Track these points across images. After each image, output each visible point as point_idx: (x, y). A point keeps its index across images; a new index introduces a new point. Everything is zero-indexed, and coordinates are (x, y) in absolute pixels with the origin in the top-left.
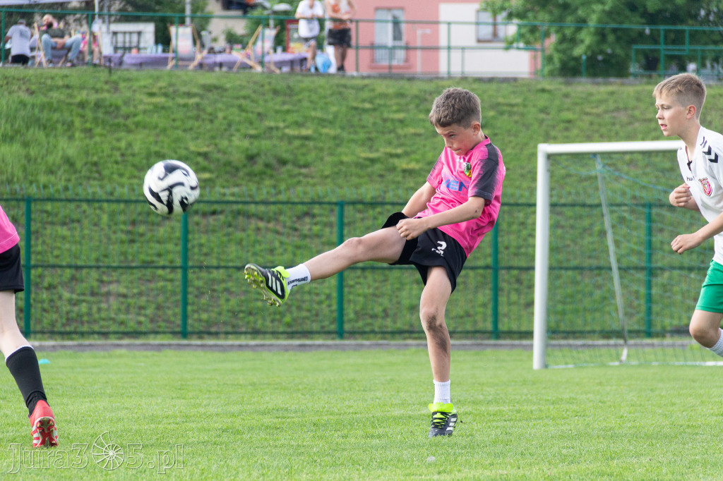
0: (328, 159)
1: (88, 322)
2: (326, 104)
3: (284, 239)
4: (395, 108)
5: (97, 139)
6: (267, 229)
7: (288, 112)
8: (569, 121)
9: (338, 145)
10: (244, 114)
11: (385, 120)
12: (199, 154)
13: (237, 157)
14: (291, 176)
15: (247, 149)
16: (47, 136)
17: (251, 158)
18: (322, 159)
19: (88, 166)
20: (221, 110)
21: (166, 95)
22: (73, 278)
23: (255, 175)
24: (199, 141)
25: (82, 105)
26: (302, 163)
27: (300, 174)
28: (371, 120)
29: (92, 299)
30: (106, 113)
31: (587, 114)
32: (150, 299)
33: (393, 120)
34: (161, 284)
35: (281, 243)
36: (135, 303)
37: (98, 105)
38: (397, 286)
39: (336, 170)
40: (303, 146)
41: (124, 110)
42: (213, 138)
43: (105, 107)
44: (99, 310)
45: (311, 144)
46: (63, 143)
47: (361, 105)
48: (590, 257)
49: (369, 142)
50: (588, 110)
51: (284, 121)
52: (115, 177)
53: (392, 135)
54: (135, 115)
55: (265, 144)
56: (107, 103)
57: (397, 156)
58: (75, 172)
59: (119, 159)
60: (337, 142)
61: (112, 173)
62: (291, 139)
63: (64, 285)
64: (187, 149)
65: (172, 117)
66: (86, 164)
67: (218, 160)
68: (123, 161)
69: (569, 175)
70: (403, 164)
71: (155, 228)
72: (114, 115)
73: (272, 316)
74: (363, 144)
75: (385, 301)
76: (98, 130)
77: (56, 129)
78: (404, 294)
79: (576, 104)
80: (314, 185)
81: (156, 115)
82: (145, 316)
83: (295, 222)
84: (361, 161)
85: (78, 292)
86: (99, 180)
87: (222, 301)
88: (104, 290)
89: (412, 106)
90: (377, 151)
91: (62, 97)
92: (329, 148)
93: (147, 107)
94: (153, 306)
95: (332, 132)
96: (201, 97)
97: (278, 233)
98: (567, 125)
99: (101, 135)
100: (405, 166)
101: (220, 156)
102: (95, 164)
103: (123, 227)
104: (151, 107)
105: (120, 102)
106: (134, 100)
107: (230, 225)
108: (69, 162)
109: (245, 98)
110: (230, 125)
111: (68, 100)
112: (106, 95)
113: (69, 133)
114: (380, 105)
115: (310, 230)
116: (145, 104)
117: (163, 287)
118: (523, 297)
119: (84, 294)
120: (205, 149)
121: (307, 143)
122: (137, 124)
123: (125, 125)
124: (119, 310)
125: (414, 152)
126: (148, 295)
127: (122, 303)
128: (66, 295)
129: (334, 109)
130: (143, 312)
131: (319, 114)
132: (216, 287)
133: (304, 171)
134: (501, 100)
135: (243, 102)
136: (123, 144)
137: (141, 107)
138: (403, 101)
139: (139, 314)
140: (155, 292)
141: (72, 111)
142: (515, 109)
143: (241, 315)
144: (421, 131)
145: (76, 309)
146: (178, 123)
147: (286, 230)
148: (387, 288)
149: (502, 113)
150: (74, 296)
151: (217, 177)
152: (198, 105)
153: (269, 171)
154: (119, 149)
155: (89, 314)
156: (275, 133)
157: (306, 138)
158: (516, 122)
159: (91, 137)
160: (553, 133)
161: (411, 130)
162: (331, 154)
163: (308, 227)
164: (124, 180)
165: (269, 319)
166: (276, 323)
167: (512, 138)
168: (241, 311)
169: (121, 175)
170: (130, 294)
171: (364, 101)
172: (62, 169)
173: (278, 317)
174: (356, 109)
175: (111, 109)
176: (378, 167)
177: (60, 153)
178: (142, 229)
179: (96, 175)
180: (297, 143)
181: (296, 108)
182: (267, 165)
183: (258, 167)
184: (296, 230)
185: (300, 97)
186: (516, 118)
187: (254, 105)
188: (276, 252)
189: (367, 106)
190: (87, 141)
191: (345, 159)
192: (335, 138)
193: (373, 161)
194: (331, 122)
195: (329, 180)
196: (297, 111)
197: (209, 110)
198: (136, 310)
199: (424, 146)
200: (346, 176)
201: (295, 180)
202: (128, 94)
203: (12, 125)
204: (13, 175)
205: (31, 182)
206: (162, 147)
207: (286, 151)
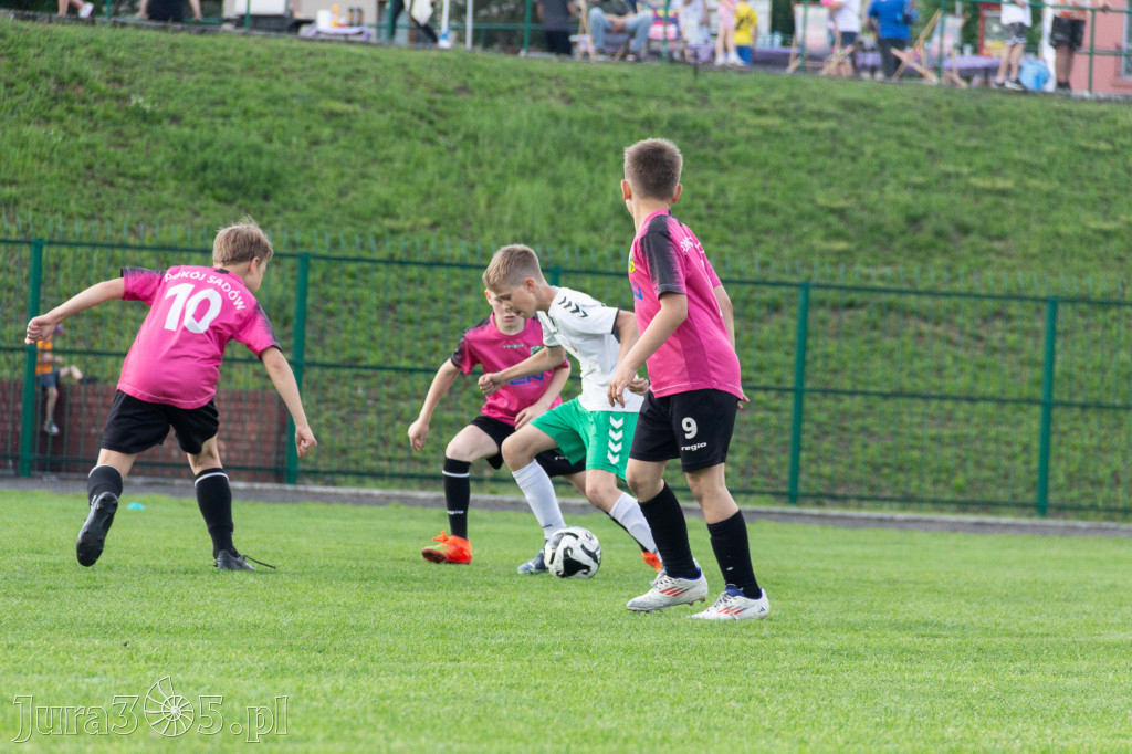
0: (1037, 228)
2: (1038, 140)
3: (960, 352)
6: (935, 336)
7: (976, 149)
9: (1054, 207)
10: (906, 151)
12: (832, 211)
13: (892, 219)
14: (976, 253)
15: (908, 207)
16: (591, 170)
17: (914, 221)
18: (1027, 228)
20: (869, 142)
21: (783, 114)
23: (920, 249)
24: (832, 190)
25: (649, 123)
26: (994, 232)
27: (991, 250)
28: (1109, 170)
30: (686, 138)
32: (743, 437)
34: (760, 415)
35: (956, 359)
37: (674, 125)
39: (1048, 246)
40: (997, 205)
41: (716, 134)
42: (855, 186)
43: (686, 129)
45: (1011, 203)
47: (1094, 145)
49: (1104, 205)
51: (970, 164)
54: (732, 144)
55: (938, 199)
56: (689, 123)
59: (704, 212)
60: (1053, 201)
62: (979, 193)
64: (812, 201)
65: (792, 149)
67: (861, 222)
68: (711, 216)
71: (756, 324)
72: (698, 141)
73: (935, 475)
74: (1094, 207)
75: (1117, 460)
80: (1012, 269)
81: (765, 146)
83: (978, 327)
84: (1089, 233)
87: (856, 447)
90: (1115, 219)
91: (618, 110)
92: (1040, 211)
93: (753, 132)
94: (746, 450)
95: (1045, 186)
96: (839, 118)
97: (950, 342)
101: (864, 215)
104: (758, 133)
105: (709, 123)
106: (732, 119)
107: (874, 327)
109: (908, 124)
110: (883, 166)
111: (627, 115)
112: (688, 110)
114: (1123, 146)
115: (1003, 340)
116: (748, 126)
117: (762, 420)
120: (841, 203)
121: (1004, 201)
122: (735, 159)
123: (716, 159)
126: (739, 433)
129: (1049, 149)
131: (1026, 156)
132: (846, 424)
133: (997, 245)
135: (905, 131)
136: (711, 190)
137: (743, 132)
140: (751, 428)
143: (886, 471)
147: (964, 339)
148: (1120, 439)
151: (859, 248)
152: (833, 132)
153: (942, 244)
154: (704, 197)
156: (953, 182)
157: (1004, 193)
162: (1043, 221)
163: (999, 335)
165: (929, 479)
166: (941, 487)
168: (886, 465)
171: (1098, 138)
172: (613, 223)
173: (944, 476)
174: (1085, 150)
175: (694, 133)
176: (1115, 244)
177: (610, 199)
180: (988, 200)
181: (989, 145)
182: (939, 234)
183: (925, 236)
184: (980, 339)
185: (997, 127)
187: (922, 136)
188: (946, 373)
189: (1103, 146)
191: (1063, 229)
192: (1049, 195)
193: (1107, 234)
194: (1043, 170)
195: (1036, 262)
196: (991, 150)
197: (851, 140)
200: (1064, 257)
201: (982, 260)
202: (724, 109)
203: (536, 151)
204: (533, 230)
205: (562, 243)
206: (773, 197)
207: (971, 213)
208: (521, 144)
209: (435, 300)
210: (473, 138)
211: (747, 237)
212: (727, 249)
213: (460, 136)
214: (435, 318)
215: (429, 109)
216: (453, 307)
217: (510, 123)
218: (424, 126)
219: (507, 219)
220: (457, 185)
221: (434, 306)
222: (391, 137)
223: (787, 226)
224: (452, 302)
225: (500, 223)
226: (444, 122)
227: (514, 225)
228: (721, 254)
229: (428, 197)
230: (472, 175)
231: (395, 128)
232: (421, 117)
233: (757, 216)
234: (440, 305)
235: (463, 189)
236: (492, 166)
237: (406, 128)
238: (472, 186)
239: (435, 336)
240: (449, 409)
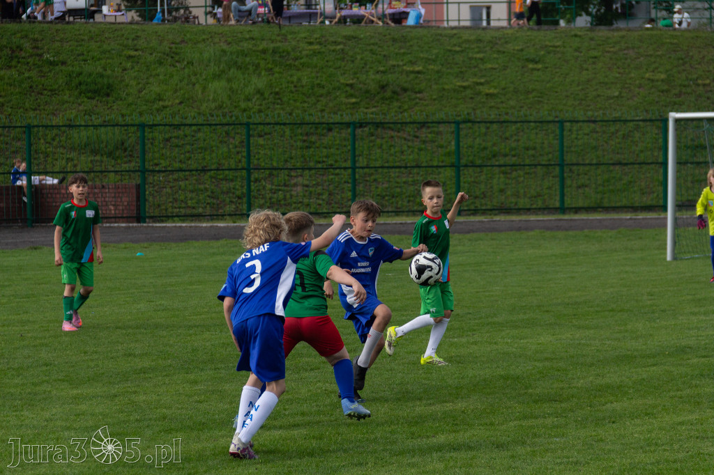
0: (435, 87)
1: (285, 205)
2: (430, 47)
3: (410, 144)
4: (476, 50)
5: (277, 75)
6: (398, 137)
7: (404, 54)
8: (595, 57)
9: (440, 77)
10: (374, 56)
11: (471, 59)
12: (347, 85)
13: (373, 87)
14: (410, 99)
15: (380, 81)
16: (243, 74)
17: (383, 87)
18: (431, 87)
19: (273, 94)
20: (359, 54)
21: (320, 44)
22: (270, 175)
23: (387, 99)
24: (346, 76)
25: (264, 51)
26: (417, 90)
27: (416, 98)
28: (461, 59)
29: (286, 188)
30: (280, 57)
31: (608, 52)
32: (325, 188)
33: (476, 58)
34: (331, 177)
35: (409, 147)
36: (315, 191)
37: (274, 51)
38: (489, 175)
39: (441, 94)
40: (416, 77)
41: (293, 55)
42: (355, 73)
43: (280, 53)
44: (291, 196)
45: (421, 76)
46: (254, 79)
47: (453, 49)
48: (618, 153)
49: (461, 75)
50: (607, 49)
51: (402, 60)
52: (291, 102)
53: (476, 69)
54: (301, 58)
55: (391, 77)
56: (281, 50)
57: (481, 84)
58: (264, 99)
59: (293, 89)
60: (440, 75)
61: (290, 99)
62: (409, 73)
63: (265, 179)
64: (338, 81)
65: (326, 59)
66: (271, 93)
67: (361, 89)
68: (296, 91)
69: (599, 96)
70: (486, 90)
71: (322, 137)
72: (286, 58)
73: (408, 199)
74: (457, 76)
75: (482, 186)
76: (277, 69)
77: (248, 69)
78: (495, 181)
79: (600, 45)
80: (427, 105)
81: (315, 58)
82: (323, 200)
83: (416, 132)
84: (457, 87)
85: (276, 184)
86: (281, 105)
87: (373, 188)
88: (293, 182)
89: (488, 48)
90: (467, 80)
91: (250, 46)
92: (435, 79)
93: (308, 52)
94: (327, 193)
95: (436, 68)
96: (345, 44)
97: (405, 139)
98: (594, 60)
99: (280, 73)
100: (487, 91)
101: (360, 86)
102: (277, 93)
103: (301, 137)
104: (311, 52)
105: (290, 49)
106: (299, 47)
107: (372, 135)
108: (259, 92)
109: (373, 44)
110: (366, 64)
111: (254, 49)
112: (279, 44)
113: (258, 72)
114: (466, 48)
115: (427, 137)
116: (307, 50)
117: (332, 179)
118: (575, 182)
119: (279, 186)
120: (351, 82)
121: (419, 76)
122: (303, 65)
123: (294, 65)
124: (304, 196)
125: (492, 81)
126: (323, 185)
127: (306, 191)
128: (269, 186)
129: (435, 51)
130: (321, 197)
131: (425, 55)
132: (368, 179)
133: (418, 95)
134: (547, 43)
135: (375, 48)
136: (295, 79)
137: (304, 53)
138: (481, 45)
139: (318, 199)
140: (327, 183)
141: (258, 56)
142: (558, 49)
143: (387, 198)
144: (497, 66)
145: (275, 196)
146: (330, 63)
147: (411, 138)
148: (483, 177)
149: (549, 53)
150: (274, 187)
151: (361, 101)
152: (343, 50)
153: (396, 96)
154: (292, 82)
155: (285, 199)
156: (396, 69)
157: (419, 72)
158: (560, 58)
159: (273, 74)
160: (585, 66)
161: (490, 66)
162: (436, 84)
163: (424, 135)
164: (298, 104)
165: (406, 200)
166: (411, 203)
167: (558, 70)
168: (387, 195)
169: (295, 101)
170: (311, 185)
171: (455, 45)
172: (256, 98)
173: (412, 199)
174: (450, 51)
175: (284, 54)
176: (468, 92)
177: (253, 87)
178: (313, 138)
179: (279, 101)
180: (412, 76)
181: (409, 52)
182: (394, 92)
183: (388, 94)
184: (417, 137)
185: (411, 43)
186: (559, 55)
187: (380, 49)
188: (405, 153)
189: (457, 49)
190: (270, 77)
191: (446, 87)
192: (438, 72)
193: (465, 88)
194: (434, 61)
195: (437, 102)
196: (410, 53)
197: (351, 53)
198: (317, 196)
199: (499, 77)
200: (448, 99)
201: (414, 102)
202: (294, 43)
203: (219, 67)
204: (223, 102)
205: (236, 107)
206: (321, 81)
207: (406, 82)
208: (212, 64)
209: (186, 136)
210: (191, 63)
211: (313, 100)
212: (306, 105)
213: (185, 63)
214: (187, 144)
215: (170, 51)
216: (194, 139)
217: (206, 55)
218: (170, 60)
219: (211, 98)
220: (187, 85)
221: (186, 139)
222: (157, 65)
223: (329, 93)
224: (193, 136)
225: (209, 100)
226: (178, 57)
227: (214, 100)
228: (303, 107)
229: (176, 91)
230: (193, 79)
231: (157, 61)
232: (168, 55)
233: (316, 89)
234: (189, 138)
235: (191, 86)
236: (201, 74)
237: (163, 61)
238: (194, 85)
239: (189, 152)
240: (200, 184)
